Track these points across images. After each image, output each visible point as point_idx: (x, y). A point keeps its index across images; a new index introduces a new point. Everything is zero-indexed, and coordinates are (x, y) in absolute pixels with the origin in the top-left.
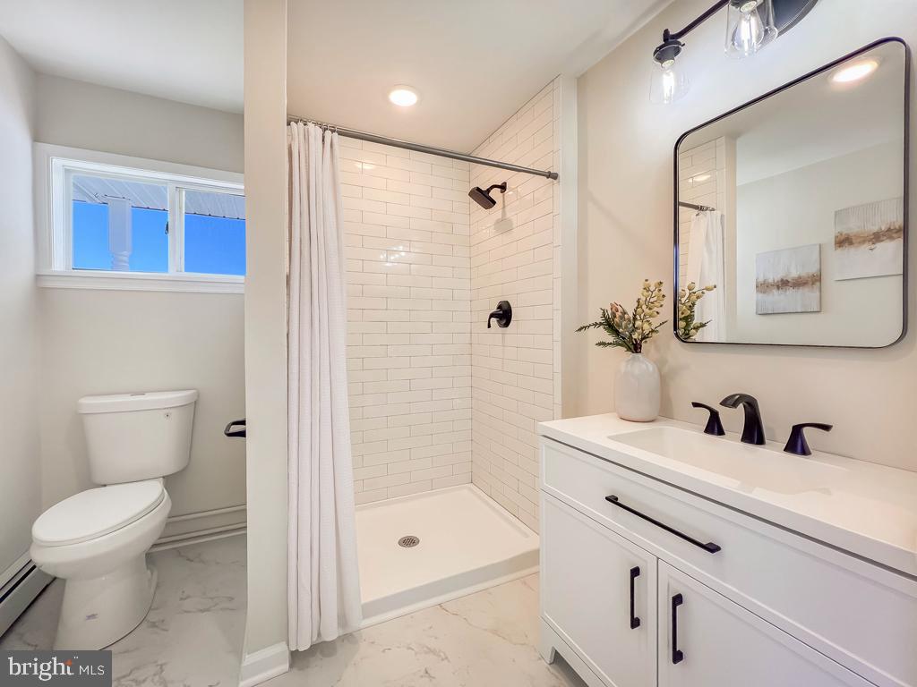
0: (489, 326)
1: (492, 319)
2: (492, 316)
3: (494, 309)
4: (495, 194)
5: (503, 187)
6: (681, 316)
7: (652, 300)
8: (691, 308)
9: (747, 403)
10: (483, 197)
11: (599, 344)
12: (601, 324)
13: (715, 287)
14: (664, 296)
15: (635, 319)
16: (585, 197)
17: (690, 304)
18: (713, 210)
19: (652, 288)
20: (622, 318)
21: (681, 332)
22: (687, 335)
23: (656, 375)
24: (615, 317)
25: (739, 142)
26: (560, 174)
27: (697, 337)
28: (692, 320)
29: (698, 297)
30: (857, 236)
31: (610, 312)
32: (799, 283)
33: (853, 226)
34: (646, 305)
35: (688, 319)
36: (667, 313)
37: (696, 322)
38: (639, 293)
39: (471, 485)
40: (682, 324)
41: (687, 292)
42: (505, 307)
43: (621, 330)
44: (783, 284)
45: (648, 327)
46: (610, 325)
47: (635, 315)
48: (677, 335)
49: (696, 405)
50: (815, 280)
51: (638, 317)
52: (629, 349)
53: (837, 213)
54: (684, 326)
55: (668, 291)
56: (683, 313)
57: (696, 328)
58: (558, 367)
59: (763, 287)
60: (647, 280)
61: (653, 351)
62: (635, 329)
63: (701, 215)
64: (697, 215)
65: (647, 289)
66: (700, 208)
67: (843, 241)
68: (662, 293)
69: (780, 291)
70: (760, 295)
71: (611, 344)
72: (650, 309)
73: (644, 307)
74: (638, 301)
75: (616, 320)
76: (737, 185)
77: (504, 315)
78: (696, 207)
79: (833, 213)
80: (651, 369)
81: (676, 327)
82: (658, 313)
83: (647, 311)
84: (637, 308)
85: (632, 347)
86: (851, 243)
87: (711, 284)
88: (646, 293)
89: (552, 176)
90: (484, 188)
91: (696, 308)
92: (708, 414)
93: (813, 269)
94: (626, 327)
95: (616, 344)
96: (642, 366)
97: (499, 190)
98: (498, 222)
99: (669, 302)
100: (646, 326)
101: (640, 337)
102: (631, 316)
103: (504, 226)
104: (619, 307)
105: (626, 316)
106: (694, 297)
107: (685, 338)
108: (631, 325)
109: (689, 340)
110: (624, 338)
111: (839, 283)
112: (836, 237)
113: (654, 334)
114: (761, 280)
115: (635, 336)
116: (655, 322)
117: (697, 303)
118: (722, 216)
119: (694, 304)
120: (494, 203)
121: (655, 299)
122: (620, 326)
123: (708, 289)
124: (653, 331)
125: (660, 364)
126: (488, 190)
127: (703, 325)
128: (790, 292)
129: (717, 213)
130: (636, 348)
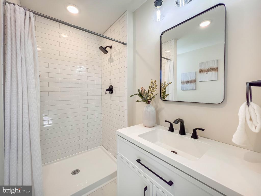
0: (106, 94)
1: (107, 91)
2: (107, 90)
3: (108, 88)
4: (108, 49)
5: (111, 47)
6: (162, 92)
7: (153, 86)
8: (165, 89)
9: (181, 122)
10: (104, 50)
11: (137, 101)
12: (138, 94)
13: (172, 83)
14: (157, 85)
15: (148, 93)
16: (135, 52)
17: (165, 88)
18: (171, 60)
19: (153, 83)
20: (144, 92)
21: (162, 97)
22: (164, 98)
23: (155, 111)
24: (142, 92)
25: (178, 41)
26: (127, 44)
27: (167, 98)
28: (165, 93)
29: (167, 86)
30: (204, 70)
31: (140, 90)
32: (191, 82)
33: (203, 67)
34: (151, 88)
35: (164, 93)
36: (158, 91)
37: (166, 93)
38: (150, 84)
39: (102, 146)
40: (162, 94)
41: (164, 84)
42: (111, 88)
43: (144, 97)
44: (187, 82)
45: (152, 96)
46: (141, 95)
47: (148, 92)
48: (161, 98)
49: (166, 121)
50: (194, 81)
51: (149, 92)
52: (147, 103)
53: (200, 64)
54: (163, 95)
55: (158, 83)
56: (163, 91)
57: (166, 96)
58: (127, 108)
59: (183, 83)
60: (152, 80)
61: (154, 103)
62: (148, 96)
63: (168, 61)
64: (167, 61)
65: (152, 83)
66: (168, 59)
67: (201, 71)
68: (156, 84)
69: (187, 84)
70: (182, 85)
71: (141, 101)
72: (153, 89)
73: (151, 89)
74: (149, 87)
75: (142, 93)
76: (177, 54)
77: (111, 90)
78: (167, 59)
79: (199, 64)
80: (153, 109)
81: (160, 96)
82: (155, 91)
83: (152, 90)
84: (149, 89)
85: (148, 102)
86: (202, 72)
87: (170, 82)
88: (151, 84)
89: (125, 44)
90: (104, 47)
91: (166, 89)
92: (169, 124)
93: (194, 79)
94: (146, 95)
95: (143, 101)
96: (151, 108)
97: (109, 48)
98: (109, 59)
99: (158, 87)
100: (151, 95)
101: (150, 99)
102: (147, 92)
103: (111, 60)
104: (143, 89)
105: (145, 92)
106: (166, 86)
107: (163, 99)
108: (147, 95)
109: (165, 100)
110: (145, 99)
111: (200, 82)
112: (199, 70)
113: (154, 98)
114: (182, 81)
115: (148, 99)
116: (154, 94)
117: (167, 87)
118: (173, 62)
119: (166, 88)
120: (107, 52)
121: (154, 86)
122: (144, 95)
123: (170, 83)
124: (154, 97)
125: (156, 107)
126: (106, 48)
127: (168, 95)
128: (189, 84)
129: (172, 61)
130: (149, 102)
